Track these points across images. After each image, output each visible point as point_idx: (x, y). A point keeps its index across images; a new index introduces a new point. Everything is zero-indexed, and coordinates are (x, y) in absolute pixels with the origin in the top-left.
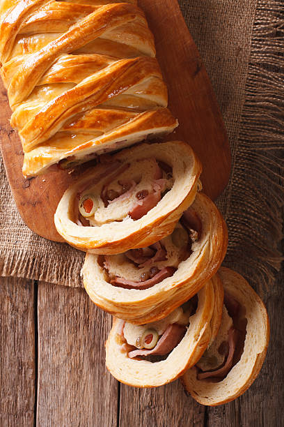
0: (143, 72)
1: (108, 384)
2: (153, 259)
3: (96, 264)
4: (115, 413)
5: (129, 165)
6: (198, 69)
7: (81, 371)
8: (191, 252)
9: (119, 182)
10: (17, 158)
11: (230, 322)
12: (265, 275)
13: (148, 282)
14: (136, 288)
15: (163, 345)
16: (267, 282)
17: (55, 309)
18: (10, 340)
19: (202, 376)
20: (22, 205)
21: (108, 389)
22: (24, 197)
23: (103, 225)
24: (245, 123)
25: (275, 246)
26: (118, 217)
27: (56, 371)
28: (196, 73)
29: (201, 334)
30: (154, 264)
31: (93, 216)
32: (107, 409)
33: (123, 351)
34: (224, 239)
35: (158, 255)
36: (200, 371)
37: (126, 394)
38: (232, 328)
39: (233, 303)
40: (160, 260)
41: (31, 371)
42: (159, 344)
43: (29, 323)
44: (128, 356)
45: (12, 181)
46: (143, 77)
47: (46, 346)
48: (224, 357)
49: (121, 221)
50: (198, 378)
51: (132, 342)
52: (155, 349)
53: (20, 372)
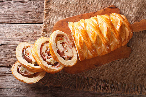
0: (93, 54)
1: (17, 42)
2: (48, 55)
3: (46, 41)
4: (9, 44)
5: (71, 49)
6: (96, 66)
7: (20, 35)
8: (49, 65)
9: (67, 47)
10: (74, 20)
11: (32, 74)
12: (44, 82)
13: (42, 54)
14: (40, 51)
15: (27, 57)
16: (43, 83)
17: (36, 29)
18: (27, 17)
19: (19, 67)
20: (62, 21)
21: (15, 42)
22: (64, 21)
23: (56, 43)
24: (83, 77)
25: (52, 85)
26: (58, 47)
27: (20, 29)
28: (95, 65)
29: (29, 67)
30: (46, 56)
31: (58, 40)
32: (10, 42)
33: (25, 47)
34: (52, 73)
35: (49, 56)
36: (20, 66)
37: (14, 47)
38: (31, 74)
39: (37, 75)
40: (47, 57)
41: (19, 22)
42: (27, 56)
43: (32, 22)
44: (24, 48)
45: (68, 18)
46: (92, 54)
47: (26, 26)
48: (24, 72)
49: (57, 48)
50: (18, 66)
51: (27, 49)
52: (25, 55)
53: (19, 19)
